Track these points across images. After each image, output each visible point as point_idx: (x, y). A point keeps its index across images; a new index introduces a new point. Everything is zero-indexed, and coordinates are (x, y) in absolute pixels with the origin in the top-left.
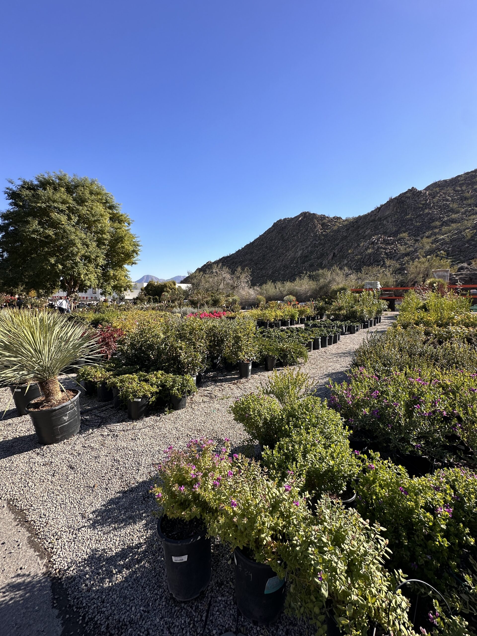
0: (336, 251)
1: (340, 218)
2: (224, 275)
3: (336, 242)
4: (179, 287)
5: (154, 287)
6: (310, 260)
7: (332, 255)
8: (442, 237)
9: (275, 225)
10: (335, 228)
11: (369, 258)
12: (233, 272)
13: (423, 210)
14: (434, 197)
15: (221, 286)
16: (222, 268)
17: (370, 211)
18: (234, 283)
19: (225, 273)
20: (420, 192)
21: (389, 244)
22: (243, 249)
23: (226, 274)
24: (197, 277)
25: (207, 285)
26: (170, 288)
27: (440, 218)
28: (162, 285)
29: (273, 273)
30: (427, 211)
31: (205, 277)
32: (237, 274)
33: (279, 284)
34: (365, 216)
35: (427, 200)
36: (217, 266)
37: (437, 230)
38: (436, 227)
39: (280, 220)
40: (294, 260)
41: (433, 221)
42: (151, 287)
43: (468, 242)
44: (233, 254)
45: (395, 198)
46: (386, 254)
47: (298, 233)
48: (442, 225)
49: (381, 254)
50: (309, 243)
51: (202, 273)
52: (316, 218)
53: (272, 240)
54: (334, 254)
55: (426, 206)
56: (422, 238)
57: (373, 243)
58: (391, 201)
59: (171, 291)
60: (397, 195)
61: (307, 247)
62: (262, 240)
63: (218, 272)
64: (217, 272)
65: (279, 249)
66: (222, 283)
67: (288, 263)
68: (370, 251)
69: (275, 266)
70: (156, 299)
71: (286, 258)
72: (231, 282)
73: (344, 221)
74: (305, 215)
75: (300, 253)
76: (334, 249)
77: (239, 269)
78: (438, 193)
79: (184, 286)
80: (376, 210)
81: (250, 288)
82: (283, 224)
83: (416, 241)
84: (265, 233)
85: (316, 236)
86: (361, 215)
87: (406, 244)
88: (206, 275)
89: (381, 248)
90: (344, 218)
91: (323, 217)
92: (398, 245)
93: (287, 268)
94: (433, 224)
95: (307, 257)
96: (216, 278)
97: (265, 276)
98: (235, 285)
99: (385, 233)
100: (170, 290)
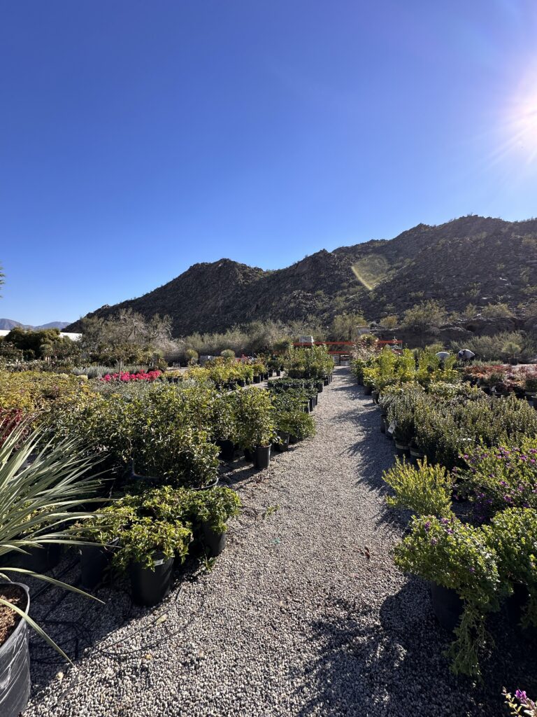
0: (259, 303)
1: (260, 270)
2: (135, 324)
3: (258, 294)
4: (66, 337)
5: (22, 336)
6: (232, 311)
7: (255, 306)
8: (351, 297)
9: (192, 269)
10: (257, 279)
11: (292, 312)
12: (148, 320)
13: (333, 271)
14: (341, 261)
15: (132, 337)
16: (132, 313)
17: (288, 266)
18: (150, 333)
19: (136, 321)
20: (330, 254)
21: (308, 299)
22: (152, 292)
23: (138, 323)
24: (95, 325)
25: (110, 336)
26: (50, 339)
27: (347, 280)
28: (36, 334)
29: (191, 323)
30: (336, 272)
31: (107, 325)
32: (154, 323)
33: (206, 337)
34: (285, 271)
35: (335, 262)
36: (127, 311)
37: (346, 291)
38: (344, 288)
39: (197, 265)
40: (215, 309)
41: (343, 282)
42: (17, 337)
43: (372, 302)
44: (139, 298)
45: (310, 257)
46: (307, 309)
47: (218, 280)
48: (349, 286)
49: (302, 309)
50: (231, 292)
51: (102, 319)
52: (237, 267)
53: (188, 285)
54: (257, 305)
55: (336, 267)
56: (335, 297)
57: (294, 297)
58: (307, 259)
59: (52, 343)
60: (312, 254)
61: (229, 297)
62: (177, 285)
63: (127, 319)
64: (125, 320)
65: (197, 297)
66: (133, 334)
67: (208, 313)
68: (292, 305)
69: (193, 316)
70: (30, 353)
71: (206, 306)
72: (145, 332)
73: (265, 273)
74: (224, 261)
75: (221, 303)
76: (256, 300)
77: (157, 316)
78: (343, 257)
79: (74, 337)
80: (294, 265)
81: (171, 339)
82: (201, 268)
83: (331, 298)
84: (180, 277)
85: (238, 285)
86: (281, 269)
87: (322, 301)
88: (108, 323)
89: (302, 303)
90: (265, 270)
91: (244, 267)
92: (316, 301)
93: (208, 318)
94: (342, 285)
95: (228, 307)
96: (124, 327)
97: (181, 326)
98: (151, 337)
99: (303, 289)
100: (50, 341)
